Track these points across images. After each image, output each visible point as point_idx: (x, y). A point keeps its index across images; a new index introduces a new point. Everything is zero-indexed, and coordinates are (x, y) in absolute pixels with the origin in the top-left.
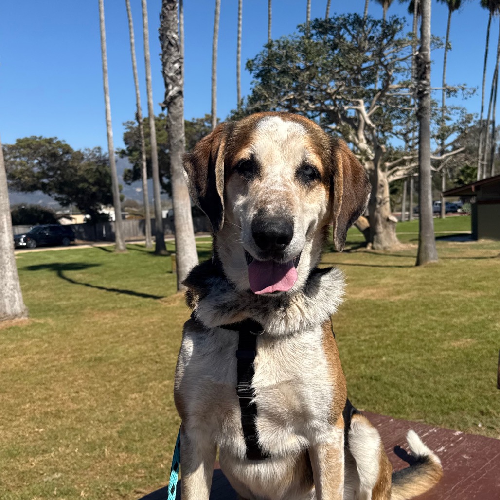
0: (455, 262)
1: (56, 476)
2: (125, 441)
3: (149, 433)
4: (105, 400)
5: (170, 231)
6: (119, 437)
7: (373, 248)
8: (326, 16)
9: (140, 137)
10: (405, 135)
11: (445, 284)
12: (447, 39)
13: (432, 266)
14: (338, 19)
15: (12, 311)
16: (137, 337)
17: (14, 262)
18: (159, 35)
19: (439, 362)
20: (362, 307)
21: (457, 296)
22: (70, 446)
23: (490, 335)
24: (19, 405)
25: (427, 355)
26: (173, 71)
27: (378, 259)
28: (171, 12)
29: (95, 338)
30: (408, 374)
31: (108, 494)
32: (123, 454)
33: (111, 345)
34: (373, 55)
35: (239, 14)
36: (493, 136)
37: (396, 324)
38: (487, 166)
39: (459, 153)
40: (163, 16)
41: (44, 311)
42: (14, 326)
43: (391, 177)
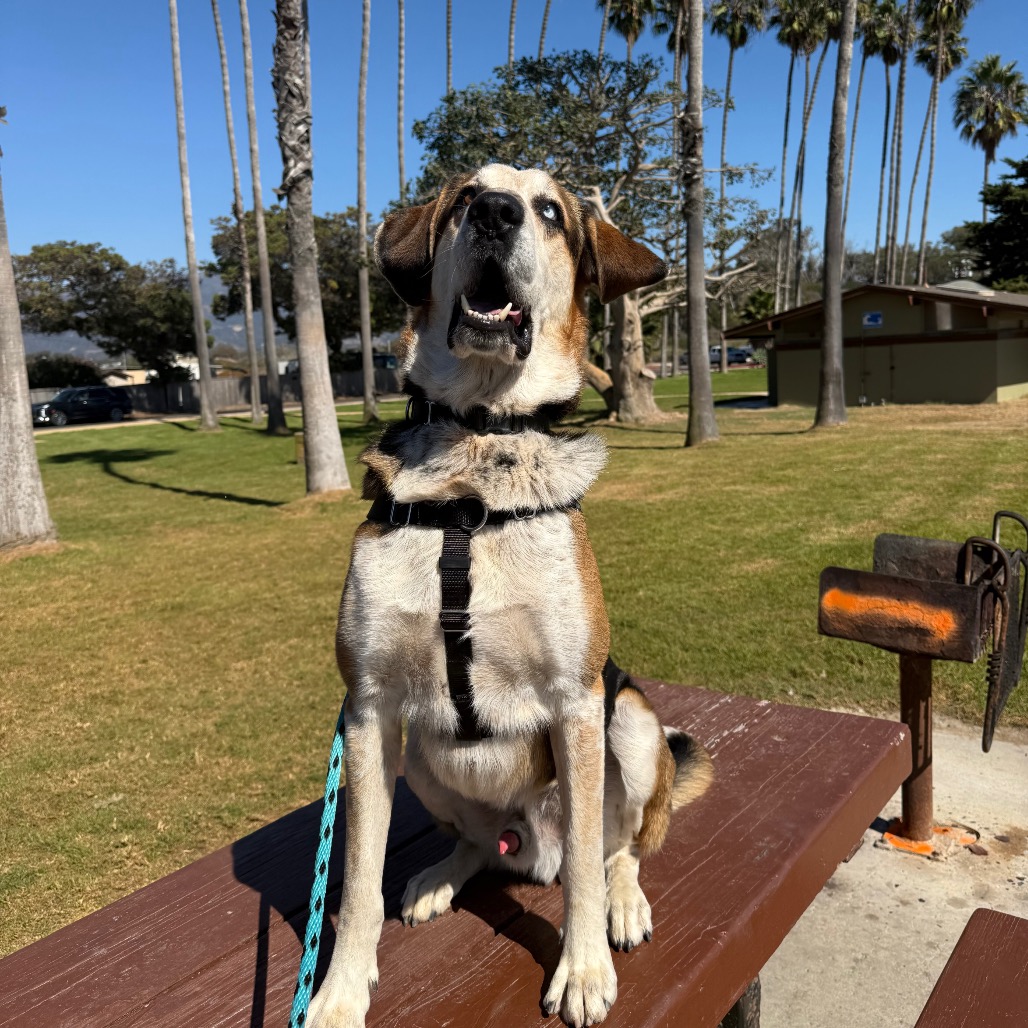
0: (744, 440)
1: (115, 798)
2: (228, 739)
3: (268, 724)
4: (191, 673)
5: (292, 396)
6: (218, 732)
7: (618, 419)
8: (540, 55)
9: (240, 242)
10: (664, 243)
11: (731, 474)
12: (728, 93)
13: (710, 447)
14: (558, 58)
15: (29, 530)
16: (242, 569)
17: (33, 450)
18: (272, 79)
19: (726, 596)
20: (604, 512)
21: (749, 493)
22: (136, 749)
23: (801, 552)
24: (47, 684)
25: (708, 586)
26: (296, 137)
27: (627, 436)
28: (292, 42)
29: (170, 573)
30: (679, 616)
31: (203, 824)
32: (226, 759)
33: (200, 583)
34: (613, 117)
35: (400, 47)
36: (799, 246)
37: (658, 538)
38: (791, 291)
39: (747, 271)
40: (279, 50)
41: (84, 530)
42: (34, 554)
43: (645, 307)
